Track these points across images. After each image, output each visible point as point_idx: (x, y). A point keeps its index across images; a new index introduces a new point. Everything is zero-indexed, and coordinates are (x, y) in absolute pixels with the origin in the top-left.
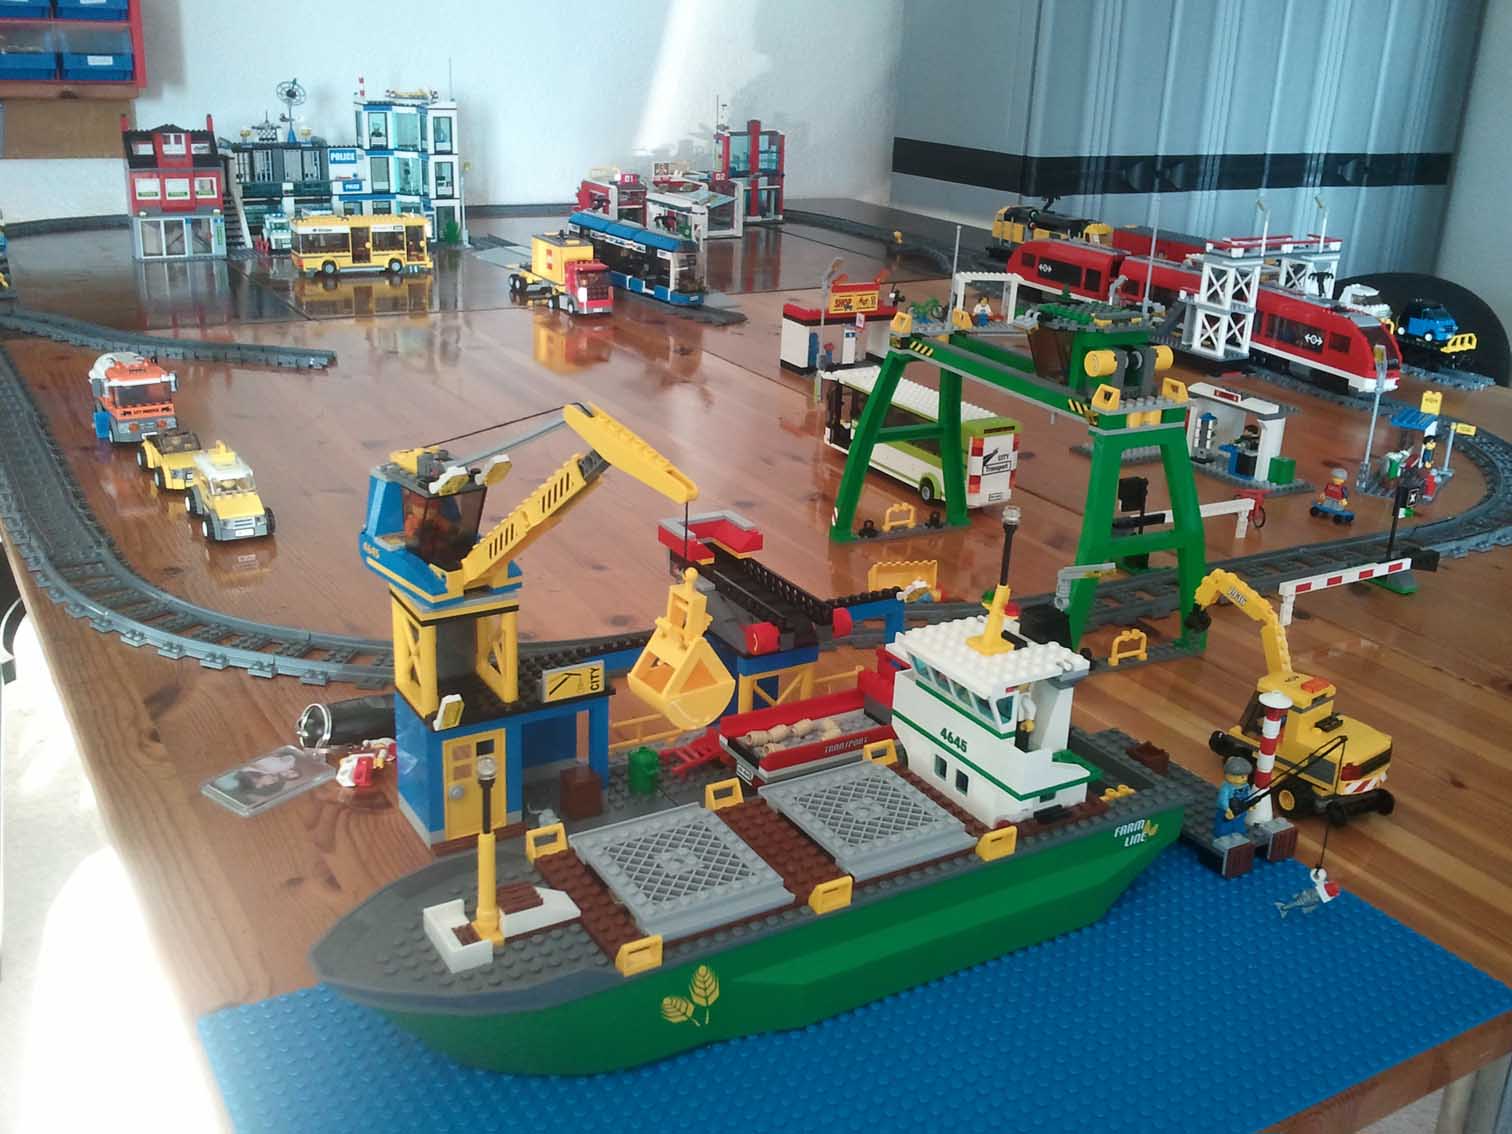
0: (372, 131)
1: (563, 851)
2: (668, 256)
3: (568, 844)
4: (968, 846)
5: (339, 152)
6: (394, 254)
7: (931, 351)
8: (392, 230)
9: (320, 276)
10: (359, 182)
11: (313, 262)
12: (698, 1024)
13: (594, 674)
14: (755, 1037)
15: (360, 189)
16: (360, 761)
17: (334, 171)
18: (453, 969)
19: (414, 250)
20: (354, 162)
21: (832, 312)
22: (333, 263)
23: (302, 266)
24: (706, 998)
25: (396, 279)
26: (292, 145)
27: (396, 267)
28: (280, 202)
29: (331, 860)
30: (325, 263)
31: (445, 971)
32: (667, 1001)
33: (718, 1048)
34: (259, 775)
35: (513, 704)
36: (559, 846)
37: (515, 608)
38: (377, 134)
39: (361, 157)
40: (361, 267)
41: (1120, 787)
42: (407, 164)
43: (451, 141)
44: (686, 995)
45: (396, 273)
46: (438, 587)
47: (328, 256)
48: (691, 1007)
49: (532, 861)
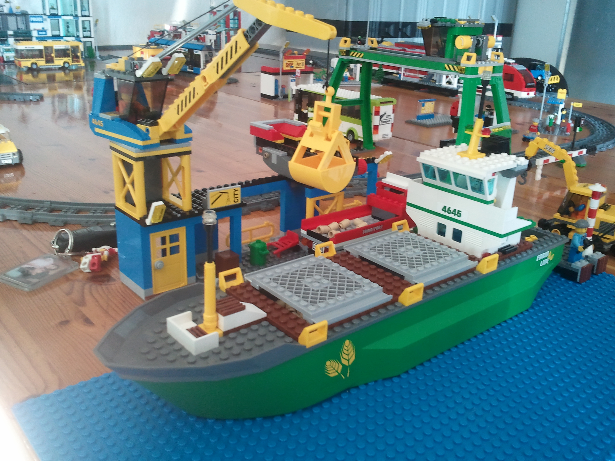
0: (50, 7)
1: (242, 284)
2: (199, 53)
3: (244, 279)
4: (471, 267)
5: (35, 17)
6: (66, 59)
7: (362, 55)
8: (64, 48)
9: (30, 70)
10: (45, 31)
11: (26, 63)
12: (343, 377)
13: (236, 193)
14: (373, 383)
15: (46, 34)
16: (93, 257)
17: (33, 26)
18: (194, 353)
19: (75, 58)
20: (42, 22)
21: (284, 69)
22: (36, 64)
23: (20, 65)
24: (348, 360)
25: (67, 71)
26: (11, 14)
27: (67, 65)
28: (6, 40)
29: (83, 310)
30: (32, 64)
31: (189, 355)
32: (328, 363)
33: (354, 392)
34: (33, 269)
35: (190, 212)
36: (239, 281)
37: (189, 153)
38: (53, 8)
39: (46, 20)
40: (50, 65)
41: (531, 236)
42: (68, 23)
43: (89, 11)
44: (338, 359)
45: (67, 68)
46: (145, 136)
47: (33, 60)
48: (341, 366)
49: (224, 291)
